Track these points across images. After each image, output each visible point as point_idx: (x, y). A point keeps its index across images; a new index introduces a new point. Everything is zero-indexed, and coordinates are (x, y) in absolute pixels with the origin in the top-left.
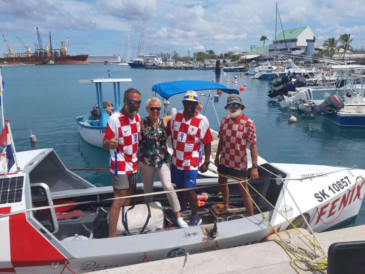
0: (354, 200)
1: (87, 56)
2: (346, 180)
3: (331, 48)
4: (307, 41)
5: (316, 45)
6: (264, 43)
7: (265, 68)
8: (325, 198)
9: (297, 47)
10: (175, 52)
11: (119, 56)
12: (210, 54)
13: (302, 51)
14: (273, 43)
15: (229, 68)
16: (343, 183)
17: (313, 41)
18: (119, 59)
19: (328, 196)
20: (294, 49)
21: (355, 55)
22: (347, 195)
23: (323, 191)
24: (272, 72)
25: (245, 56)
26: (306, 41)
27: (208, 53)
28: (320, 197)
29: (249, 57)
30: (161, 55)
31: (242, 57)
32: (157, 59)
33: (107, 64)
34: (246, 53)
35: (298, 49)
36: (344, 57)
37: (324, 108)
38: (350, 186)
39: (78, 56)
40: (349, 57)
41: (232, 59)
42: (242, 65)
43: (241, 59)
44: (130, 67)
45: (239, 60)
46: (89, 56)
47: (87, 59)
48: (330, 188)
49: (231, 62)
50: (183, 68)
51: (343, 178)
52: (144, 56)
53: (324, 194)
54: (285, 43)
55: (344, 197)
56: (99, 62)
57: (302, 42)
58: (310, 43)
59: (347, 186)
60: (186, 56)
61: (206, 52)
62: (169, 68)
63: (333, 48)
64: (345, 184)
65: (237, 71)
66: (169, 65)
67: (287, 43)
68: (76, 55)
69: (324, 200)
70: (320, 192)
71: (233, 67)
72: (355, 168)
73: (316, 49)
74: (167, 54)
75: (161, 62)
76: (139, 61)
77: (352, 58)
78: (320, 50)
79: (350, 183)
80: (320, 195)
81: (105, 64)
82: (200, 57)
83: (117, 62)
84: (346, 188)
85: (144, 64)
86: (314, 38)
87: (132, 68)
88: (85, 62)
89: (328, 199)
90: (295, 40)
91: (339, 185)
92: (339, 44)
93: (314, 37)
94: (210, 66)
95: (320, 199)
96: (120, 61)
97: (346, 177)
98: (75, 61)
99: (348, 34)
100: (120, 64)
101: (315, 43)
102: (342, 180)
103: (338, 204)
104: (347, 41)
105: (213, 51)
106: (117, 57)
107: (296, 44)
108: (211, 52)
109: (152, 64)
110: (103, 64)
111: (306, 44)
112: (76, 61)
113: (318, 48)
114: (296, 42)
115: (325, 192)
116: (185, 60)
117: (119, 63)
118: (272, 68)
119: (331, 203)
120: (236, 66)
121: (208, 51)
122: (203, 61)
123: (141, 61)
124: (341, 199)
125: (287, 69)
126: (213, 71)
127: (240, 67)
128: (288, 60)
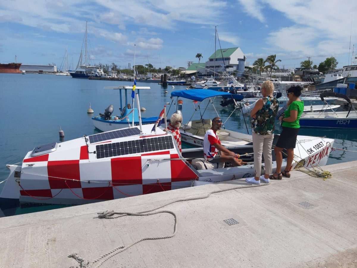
0: (325, 156)
1: (20, 65)
2: (321, 144)
3: (260, 67)
4: (239, 60)
5: (246, 63)
6: (200, 60)
7: (210, 83)
8: (312, 152)
9: (230, 65)
10: (113, 64)
11: (55, 65)
12: (149, 68)
13: (235, 68)
14: (209, 60)
15: (172, 81)
16: (320, 145)
17: (244, 60)
18: (55, 69)
19: (314, 151)
20: (228, 67)
21: (283, 73)
22: (322, 152)
23: (311, 148)
24: (217, 86)
25: (184, 71)
26: (237, 60)
27: (147, 67)
28: (310, 152)
29: (188, 72)
30: (100, 66)
31: (182, 72)
32: (100, 70)
33: (42, 73)
34: (184, 69)
35: (231, 66)
36: (271, 75)
37: (282, 114)
38: (323, 147)
39: (9, 65)
40: (274, 75)
41: (173, 74)
42: (183, 79)
43: (182, 74)
44: (72, 77)
45: (180, 75)
46: (22, 65)
47: (20, 67)
48: (314, 147)
49: (171, 76)
50: (127, 80)
51: (320, 142)
52: (86, 67)
53: (311, 150)
54: (223, 61)
55: (321, 153)
56: (33, 71)
57: (234, 61)
58: (242, 62)
59: (322, 146)
60: (126, 68)
61: (145, 65)
62: (113, 79)
63: (262, 67)
64: (321, 146)
65: (180, 85)
66: (113, 77)
67: (225, 61)
68: (8, 64)
69: (312, 154)
70: (309, 149)
71: (175, 81)
72: (325, 137)
73: (246, 67)
74: (106, 66)
75: (103, 73)
76: (81, 72)
77: (276, 76)
78: (250, 68)
79: (324, 145)
80: (310, 151)
81: (39, 73)
82: (141, 70)
83: (53, 71)
84: (322, 148)
85: (86, 75)
86: (244, 58)
87: (73, 77)
88: (17, 71)
89: (314, 153)
90: (229, 59)
91: (318, 146)
92: (267, 64)
93: (244, 56)
94: (152, 79)
95: (310, 153)
96: (56, 70)
97: (321, 142)
98: (6, 70)
99: (274, 55)
100: (57, 74)
101: (245, 62)
102: (319, 143)
103: (318, 156)
104: (273, 62)
105: (152, 65)
106: (53, 66)
107: (229, 62)
108: (150, 66)
109: (95, 75)
110: (37, 73)
111: (237, 63)
112: (8, 70)
113: (248, 66)
114: (229, 60)
115: (312, 149)
116: (126, 72)
117: (55, 72)
118: (216, 83)
119: (315, 156)
120: (178, 80)
121: (147, 65)
122: (146, 74)
123: (83, 72)
124: (319, 154)
125: (229, 83)
126: (159, 84)
127: (182, 81)
128: (230, 76)
